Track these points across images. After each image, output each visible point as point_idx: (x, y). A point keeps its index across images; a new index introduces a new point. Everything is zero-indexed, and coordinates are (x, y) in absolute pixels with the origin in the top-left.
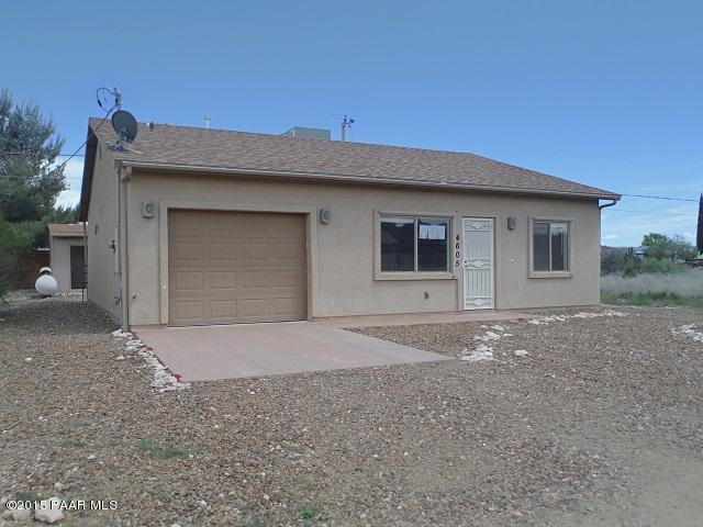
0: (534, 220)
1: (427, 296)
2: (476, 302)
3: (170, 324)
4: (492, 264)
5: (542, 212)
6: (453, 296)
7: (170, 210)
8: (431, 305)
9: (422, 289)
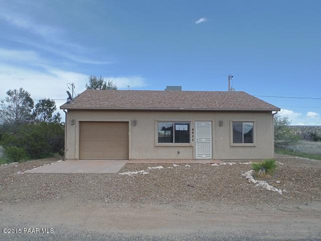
0: (233, 122)
1: (179, 153)
2: (203, 156)
3: (80, 159)
4: (211, 140)
5: (238, 118)
6: (191, 153)
7: (80, 122)
8: (181, 156)
9: (176, 150)
